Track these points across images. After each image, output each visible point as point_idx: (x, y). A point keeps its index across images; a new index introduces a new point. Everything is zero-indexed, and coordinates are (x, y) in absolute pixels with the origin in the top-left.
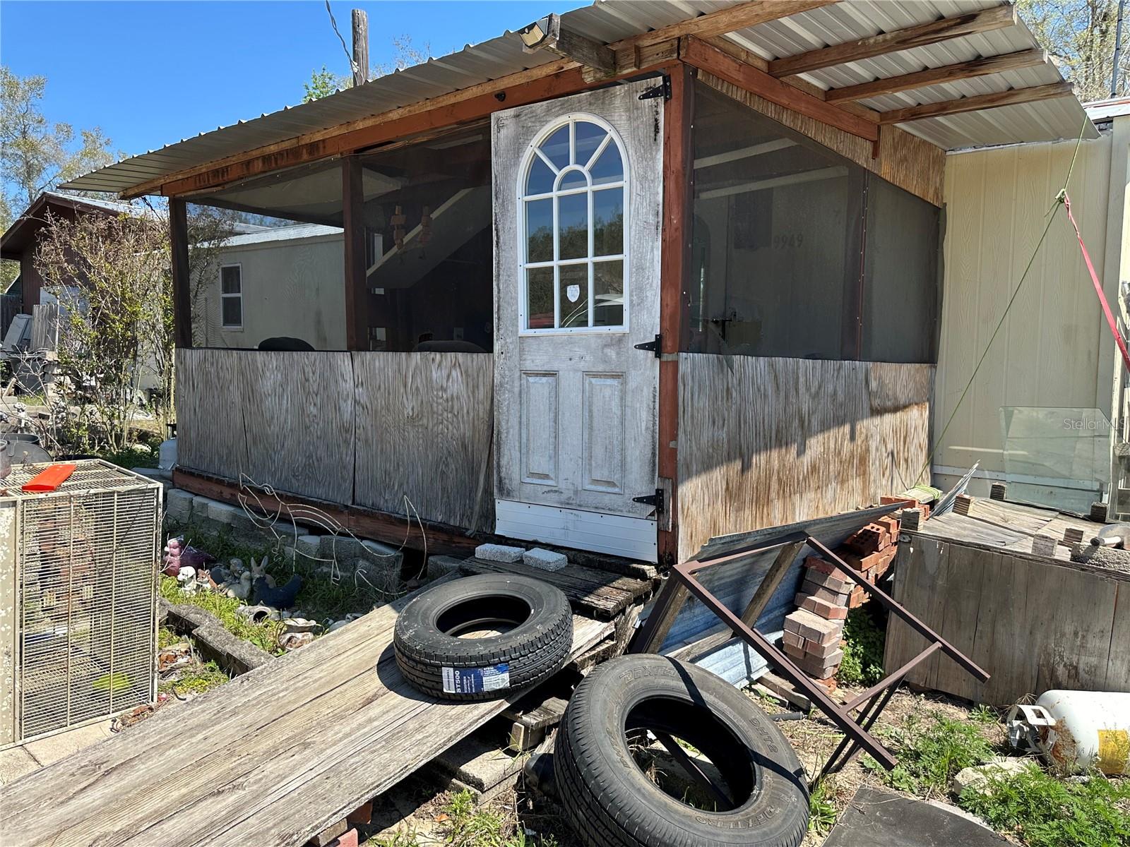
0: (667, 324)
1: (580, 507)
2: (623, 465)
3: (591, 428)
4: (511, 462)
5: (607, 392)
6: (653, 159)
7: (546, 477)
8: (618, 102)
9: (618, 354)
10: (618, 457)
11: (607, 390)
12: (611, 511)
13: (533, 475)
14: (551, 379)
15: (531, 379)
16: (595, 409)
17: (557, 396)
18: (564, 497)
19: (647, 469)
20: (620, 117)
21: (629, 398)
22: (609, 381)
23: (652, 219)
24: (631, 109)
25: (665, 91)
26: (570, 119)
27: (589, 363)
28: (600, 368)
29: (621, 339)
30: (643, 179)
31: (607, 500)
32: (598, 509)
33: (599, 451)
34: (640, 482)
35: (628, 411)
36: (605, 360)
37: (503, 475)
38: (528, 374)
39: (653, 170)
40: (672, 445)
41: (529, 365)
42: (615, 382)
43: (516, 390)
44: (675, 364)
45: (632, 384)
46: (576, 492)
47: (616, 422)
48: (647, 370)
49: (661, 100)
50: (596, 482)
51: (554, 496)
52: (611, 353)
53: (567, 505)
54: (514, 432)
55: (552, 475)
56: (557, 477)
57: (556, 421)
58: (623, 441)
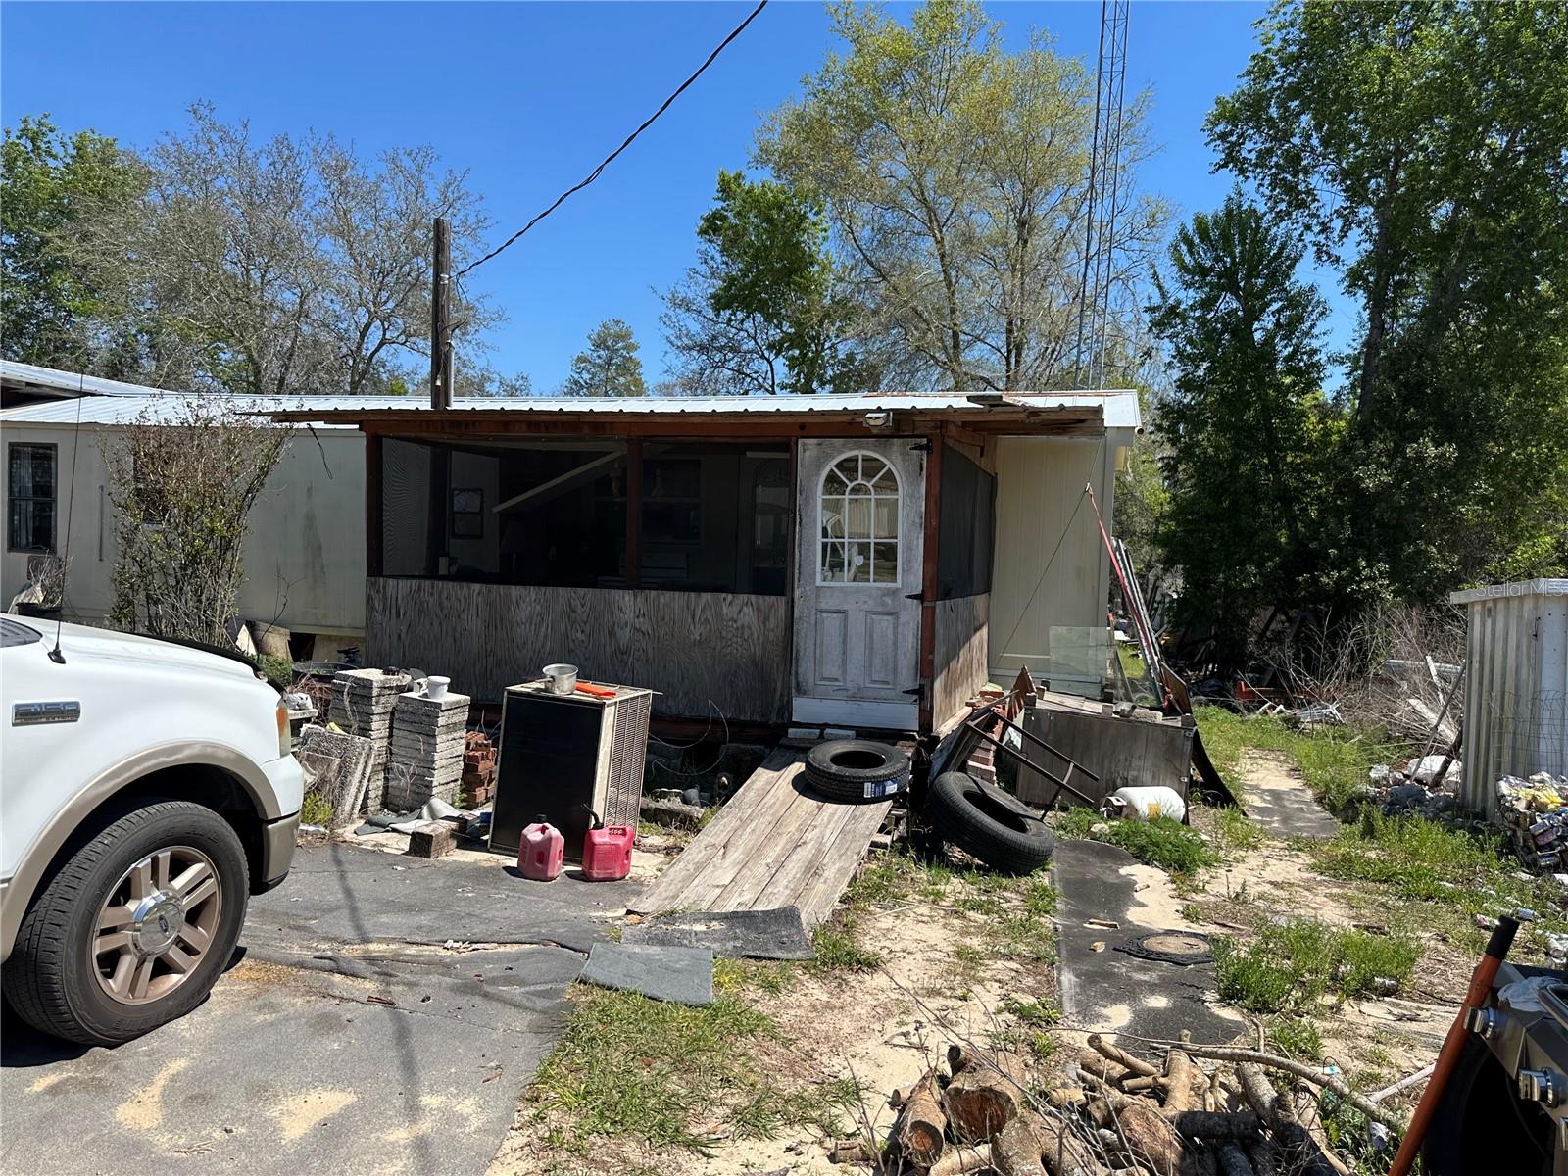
0: (928, 584)
1: (863, 699)
2: (895, 671)
3: (872, 648)
4: (806, 669)
5: (884, 624)
6: (919, 485)
7: (836, 680)
8: (895, 448)
9: (893, 600)
10: (891, 665)
11: (886, 623)
12: (886, 700)
13: (824, 679)
14: (841, 615)
15: (825, 615)
16: (875, 636)
17: (845, 626)
18: (850, 692)
19: (913, 672)
20: (897, 458)
21: (900, 630)
22: (886, 618)
23: (917, 521)
24: (904, 454)
25: (927, 448)
26: (860, 453)
27: (871, 605)
28: (880, 609)
29: (894, 592)
30: (912, 496)
31: (883, 693)
32: (876, 699)
33: (877, 662)
34: (907, 680)
35: (900, 637)
36: (884, 604)
37: (800, 680)
38: (821, 611)
39: (919, 492)
40: (930, 657)
41: (823, 606)
42: (890, 618)
43: (813, 622)
44: (934, 608)
45: (902, 620)
46: (859, 689)
47: (890, 643)
48: (913, 613)
49: (925, 452)
50: (875, 682)
51: (844, 693)
52: (888, 600)
53: (853, 698)
54: (810, 650)
55: (840, 678)
56: (845, 680)
57: (844, 642)
58: (895, 656)
